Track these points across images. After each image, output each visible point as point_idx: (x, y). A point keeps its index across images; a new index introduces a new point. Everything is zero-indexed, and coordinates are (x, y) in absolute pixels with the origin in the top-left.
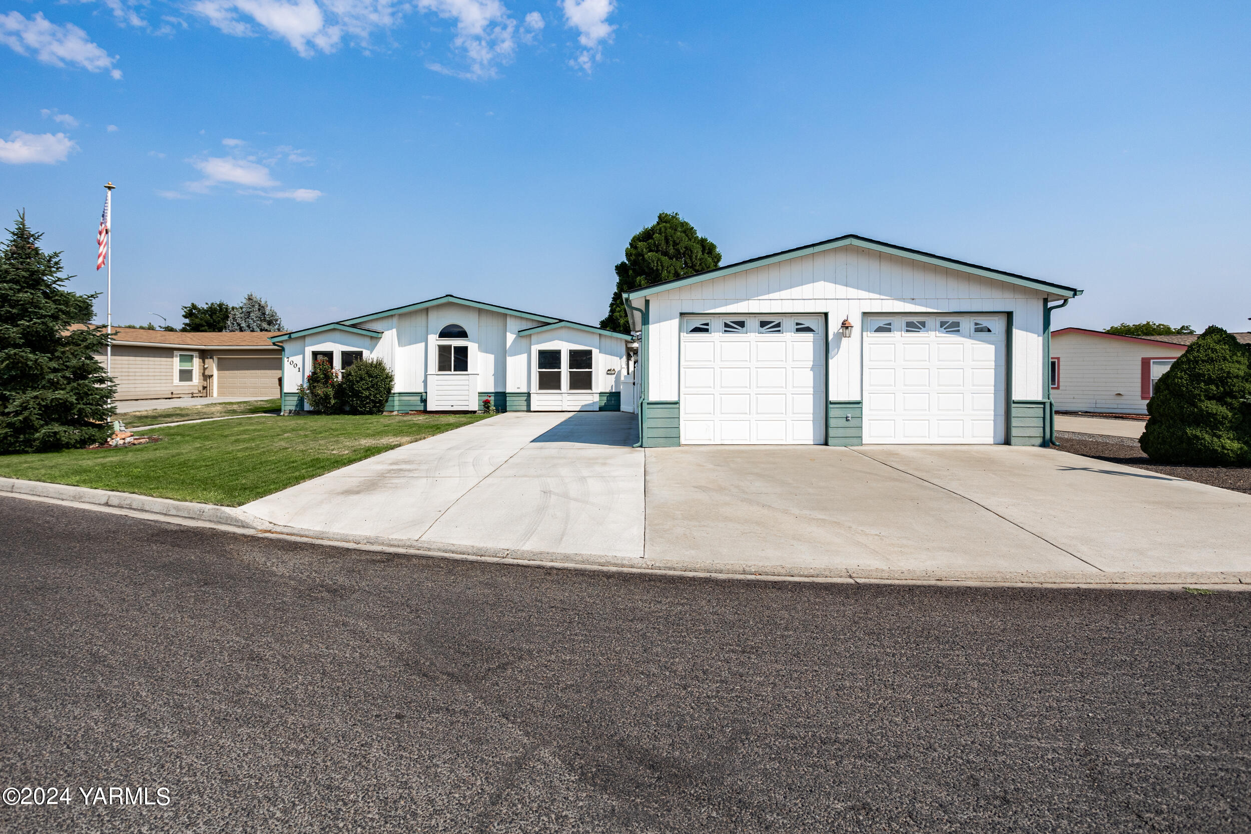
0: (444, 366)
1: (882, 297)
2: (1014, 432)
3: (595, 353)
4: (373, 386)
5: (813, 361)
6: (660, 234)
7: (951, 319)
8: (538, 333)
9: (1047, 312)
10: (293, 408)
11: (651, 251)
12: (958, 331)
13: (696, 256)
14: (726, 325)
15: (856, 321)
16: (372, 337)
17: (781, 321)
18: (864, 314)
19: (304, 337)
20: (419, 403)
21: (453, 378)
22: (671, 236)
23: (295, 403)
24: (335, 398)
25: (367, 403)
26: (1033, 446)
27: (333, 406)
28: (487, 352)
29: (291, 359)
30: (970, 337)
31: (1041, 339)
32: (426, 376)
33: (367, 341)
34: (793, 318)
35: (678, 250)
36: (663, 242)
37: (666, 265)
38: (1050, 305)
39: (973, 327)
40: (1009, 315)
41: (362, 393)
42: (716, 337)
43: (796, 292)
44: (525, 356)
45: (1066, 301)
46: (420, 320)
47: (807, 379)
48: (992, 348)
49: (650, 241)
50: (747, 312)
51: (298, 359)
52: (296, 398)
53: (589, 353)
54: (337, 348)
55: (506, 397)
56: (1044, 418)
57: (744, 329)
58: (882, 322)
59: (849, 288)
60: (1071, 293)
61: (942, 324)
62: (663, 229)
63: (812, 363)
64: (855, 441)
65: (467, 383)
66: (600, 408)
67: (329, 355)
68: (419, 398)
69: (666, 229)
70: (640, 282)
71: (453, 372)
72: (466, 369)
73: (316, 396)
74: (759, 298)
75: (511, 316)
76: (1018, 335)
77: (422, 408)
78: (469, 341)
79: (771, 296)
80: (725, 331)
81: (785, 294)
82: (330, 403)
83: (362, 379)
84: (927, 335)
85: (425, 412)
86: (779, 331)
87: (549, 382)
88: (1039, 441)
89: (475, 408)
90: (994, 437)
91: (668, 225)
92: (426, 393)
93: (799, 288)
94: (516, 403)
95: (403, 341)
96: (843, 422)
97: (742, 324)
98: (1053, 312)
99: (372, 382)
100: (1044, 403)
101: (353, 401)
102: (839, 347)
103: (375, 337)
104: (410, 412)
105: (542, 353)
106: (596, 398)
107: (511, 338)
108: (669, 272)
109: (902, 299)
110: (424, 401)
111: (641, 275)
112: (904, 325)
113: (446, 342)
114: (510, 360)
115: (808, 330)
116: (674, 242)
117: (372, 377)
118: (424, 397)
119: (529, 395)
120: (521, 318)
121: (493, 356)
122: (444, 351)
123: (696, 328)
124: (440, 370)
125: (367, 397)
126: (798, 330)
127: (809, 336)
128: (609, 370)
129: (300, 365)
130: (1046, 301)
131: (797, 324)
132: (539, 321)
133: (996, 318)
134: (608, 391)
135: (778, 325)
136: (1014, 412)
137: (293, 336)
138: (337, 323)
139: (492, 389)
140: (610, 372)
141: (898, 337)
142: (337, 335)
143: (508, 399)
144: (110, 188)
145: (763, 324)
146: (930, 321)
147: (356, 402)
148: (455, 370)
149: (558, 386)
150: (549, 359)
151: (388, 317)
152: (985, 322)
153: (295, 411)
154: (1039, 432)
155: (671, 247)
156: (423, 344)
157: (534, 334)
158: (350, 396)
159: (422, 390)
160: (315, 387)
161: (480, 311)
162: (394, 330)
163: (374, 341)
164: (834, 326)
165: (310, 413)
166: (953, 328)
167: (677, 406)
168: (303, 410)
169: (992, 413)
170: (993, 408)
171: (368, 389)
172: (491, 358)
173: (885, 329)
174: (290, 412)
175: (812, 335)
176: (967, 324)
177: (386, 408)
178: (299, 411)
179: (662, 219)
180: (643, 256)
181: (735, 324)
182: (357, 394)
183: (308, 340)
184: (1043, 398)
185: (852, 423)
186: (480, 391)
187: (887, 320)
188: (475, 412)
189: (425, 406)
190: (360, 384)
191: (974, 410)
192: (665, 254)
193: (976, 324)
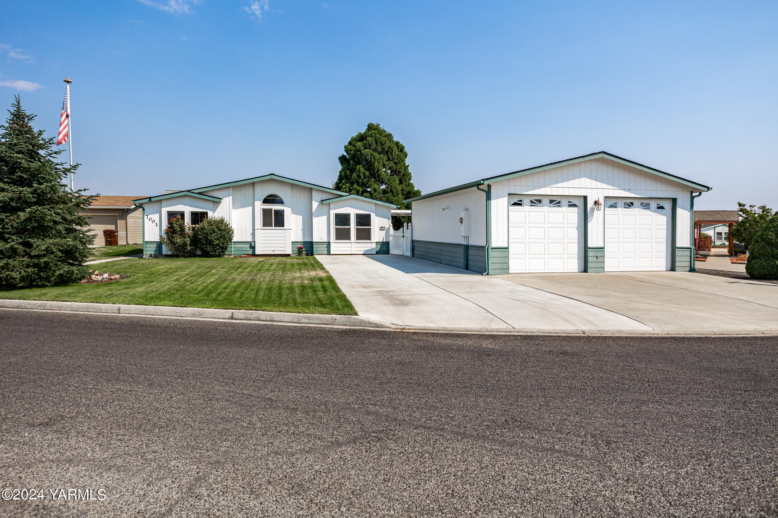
0: (266, 223)
1: (614, 188)
2: (677, 264)
3: (373, 216)
4: (221, 237)
5: (578, 224)
6: (372, 137)
7: (646, 202)
8: (334, 202)
9: (692, 198)
10: (153, 253)
11: (366, 148)
12: (649, 208)
13: (395, 153)
14: (532, 202)
15: (602, 201)
16: (214, 202)
17: (560, 200)
18: (605, 197)
19: (161, 201)
20: (249, 249)
21: (274, 232)
22: (379, 139)
23: (154, 249)
24: (191, 245)
25: (217, 249)
26: (686, 271)
27: (188, 251)
28: (297, 214)
29: (149, 216)
30: (655, 212)
31: (689, 213)
32: (254, 230)
33: (211, 205)
34: (567, 198)
35: (383, 149)
36: (374, 143)
37: (377, 158)
38: (694, 194)
39: (656, 206)
40: (674, 201)
41: (214, 242)
42: (526, 208)
43: (571, 183)
44: (325, 217)
45: (700, 194)
46: (248, 192)
47: (574, 234)
48: (665, 218)
49: (364, 141)
50: (545, 194)
51: (156, 217)
52: (155, 246)
53: (369, 216)
54: (187, 209)
55: (313, 245)
56: (691, 257)
57: (541, 204)
58: (612, 202)
59: (598, 182)
60: (706, 189)
61: (642, 204)
62: (373, 134)
63: (577, 225)
64: (601, 270)
65: (284, 235)
66: (376, 252)
67: (182, 214)
68: (248, 246)
69: (375, 134)
70: (359, 169)
71: (273, 228)
72: (284, 226)
73: (175, 244)
74: (551, 186)
75: (315, 189)
76: (679, 211)
77: (251, 253)
78: (285, 206)
79: (558, 185)
80: (531, 205)
81: (565, 184)
82: (187, 249)
83: (214, 232)
84: (634, 210)
85: (254, 255)
86: (560, 206)
87: (343, 235)
88: (688, 269)
89: (289, 252)
90: (666, 267)
91: (376, 132)
92: (254, 242)
93: (572, 181)
94: (319, 249)
95: (236, 205)
96: (594, 259)
97: (540, 201)
98: (695, 199)
99: (221, 234)
100: (691, 249)
101: (206, 248)
102: (592, 216)
103: (217, 201)
104: (242, 255)
105: (338, 216)
106: (374, 246)
107: (315, 205)
108: (379, 163)
109: (624, 190)
110: (253, 248)
111: (359, 165)
112: (623, 204)
113: (268, 206)
114: (315, 220)
115: (575, 205)
116: (381, 143)
117: (221, 230)
118: (253, 245)
119: (329, 243)
120: (322, 191)
121: (302, 217)
122: (266, 213)
123: (515, 203)
124: (264, 226)
125: (218, 245)
126: (570, 206)
127: (575, 209)
128: (381, 227)
129: (157, 221)
130: (692, 193)
131: (569, 202)
132: (334, 194)
133: (667, 202)
134: (381, 241)
135: (559, 202)
136: (678, 253)
137: (153, 199)
138: (188, 191)
139: (301, 239)
140: (382, 229)
141: (620, 211)
142: (187, 200)
143: (314, 246)
144: (68, 82)
145: (551, 202)
146: (636, 203)
147: (209, 248)
148: (275, 226)
149: (349, 238)
150: (342, 219)
151: (226, 188)
152: (662, 203)
153: (154, 255)
154: (688, 264)
155: (379, 146)
156: (251, 208)
157: (332, 203)
158: (205, 244)
159: (251, 240)
160: (173, 237)
161: (292, 185)
162: (231, 197)
163: (216, 205)
164: (590, 204)
165: (167, 256)
166: (646, 206)
167: (507, 250)
168: (161, 254)
169: (665, 254)
170: (665, 251)
171: (218, 239)
172: (300, 218)
173: (614, 206)
174: (151, 256)
175: (577, 209)
176: (653, 204)
177: (226, 253)
178: (158, 254)
179: (370, 127)
180: (360, 152)
181: (537, 201)
182: (210, 243)
183: (163, 203)
184: (690, 245)
185: (600, 259)
186: (292, 241)
187: (614, 201)
188: (289, 255)
189: (254, 251)
190: (213, 235)
191: (657, 252)
192: (375, 150)
193: (658, 204)
